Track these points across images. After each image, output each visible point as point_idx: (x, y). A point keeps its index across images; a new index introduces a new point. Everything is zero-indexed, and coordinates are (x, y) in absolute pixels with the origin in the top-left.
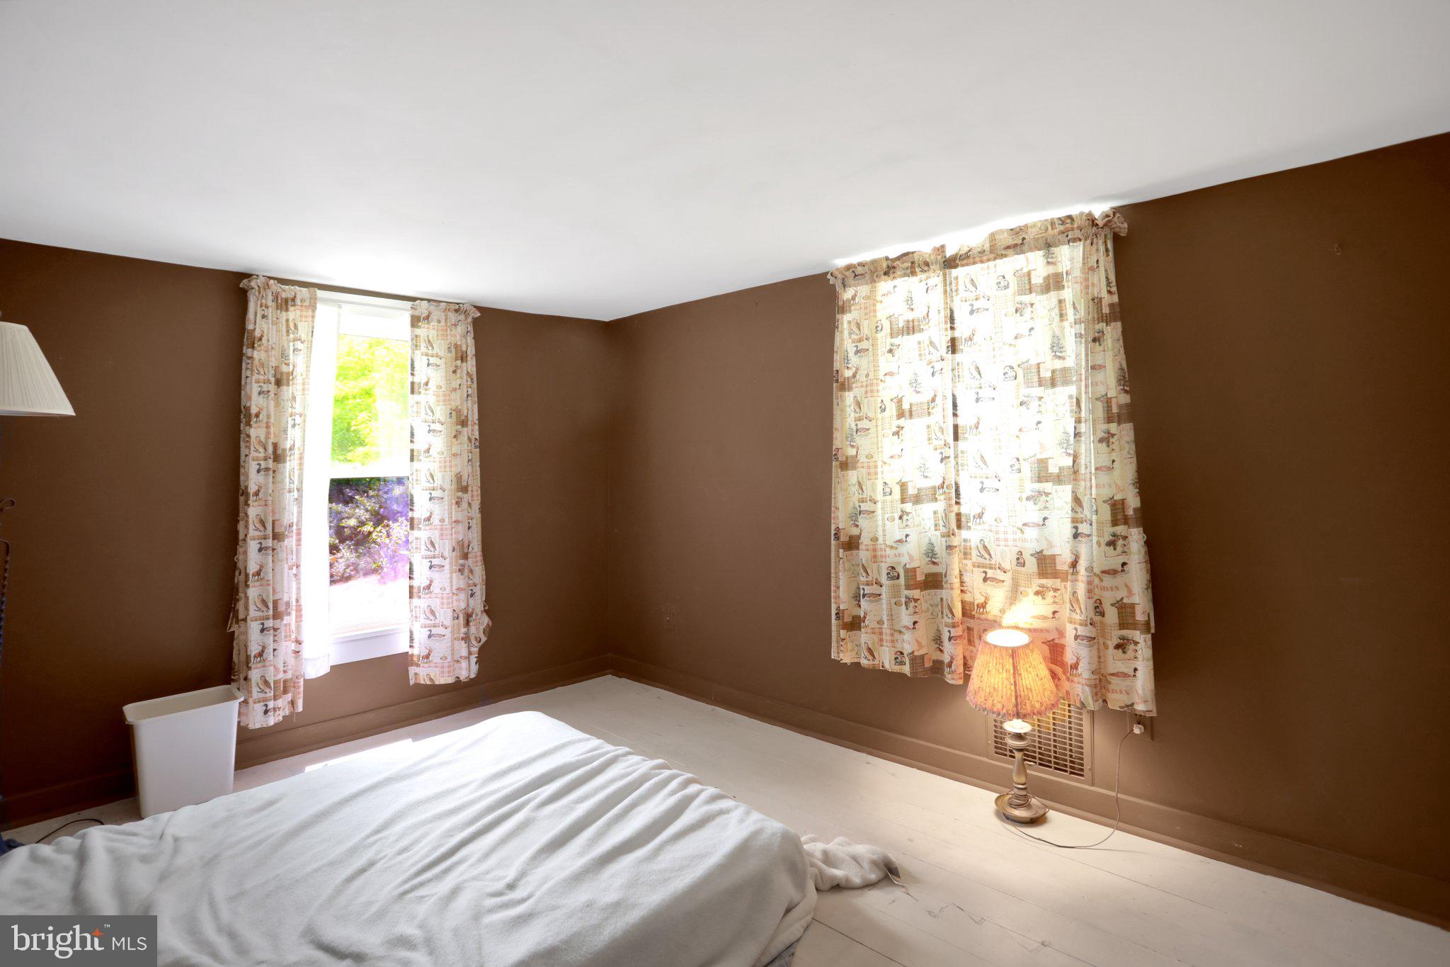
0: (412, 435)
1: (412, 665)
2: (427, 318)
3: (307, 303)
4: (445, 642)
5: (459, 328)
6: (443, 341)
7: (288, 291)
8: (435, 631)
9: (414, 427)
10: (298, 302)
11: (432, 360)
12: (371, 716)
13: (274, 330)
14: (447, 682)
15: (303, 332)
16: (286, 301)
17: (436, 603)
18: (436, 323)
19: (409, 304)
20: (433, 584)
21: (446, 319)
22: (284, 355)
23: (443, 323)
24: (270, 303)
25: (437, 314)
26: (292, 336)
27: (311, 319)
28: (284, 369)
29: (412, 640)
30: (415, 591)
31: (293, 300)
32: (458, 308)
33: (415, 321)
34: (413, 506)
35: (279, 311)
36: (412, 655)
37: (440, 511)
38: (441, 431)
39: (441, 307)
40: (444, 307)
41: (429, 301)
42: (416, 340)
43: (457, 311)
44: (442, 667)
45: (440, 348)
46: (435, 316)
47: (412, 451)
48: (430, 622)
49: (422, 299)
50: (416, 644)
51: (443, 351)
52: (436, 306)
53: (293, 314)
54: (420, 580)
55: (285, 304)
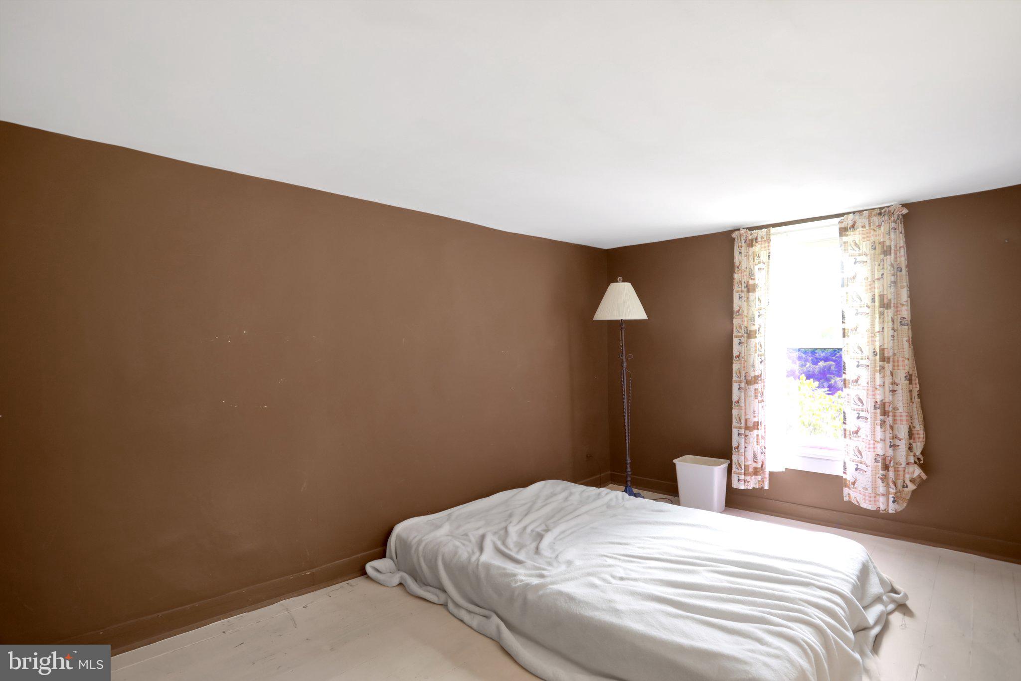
0: (843, 317)
1: (846, 486)
2: (853, 227)
3: (765, 239)
4: (866, 476)
5: (882, 228)
6: (868, 242)
7: (751, 235)
8: (860, 466)
9: (845, 311)
10: (759, 239)
11: (859, 259)
12: (819, 511)
13: (745, 260)
14: (868, 508)
15: (763, 256)
16: (752, 240)
17: (862, 446)
18: (861, 229)
19: (839, 219)
20: (860, 431)
21: (870, 224)
22: (751, 274)
23: (867, 228)
24: (743, 244)
25: (861, 221)
26: (756, 261)
27: (767, 248)
28: (751, 282)
29: (845, 468)
30: (848, 433)
31: (756, 239)
32: (882, 212)
33: (843, 231)
34: (845, 370)
35: (748, 248)
36: (846, 479)
37: (865, 375)
38: (868, 313)
39: (864, 215)
40: (867, 214)
41: (854, 213)
42: (845, 246)
43: (880, 214)
44: (865, 495)
45: (865, 247)
46: (859, 224)
47: (844, 329)
48: (856, 458)
49: (848, 213)
50: (848, 471)
51: (868, 249)
52: (859, 216)
53: (757, 248)
54: (852, 425)
55: (751, 243)
